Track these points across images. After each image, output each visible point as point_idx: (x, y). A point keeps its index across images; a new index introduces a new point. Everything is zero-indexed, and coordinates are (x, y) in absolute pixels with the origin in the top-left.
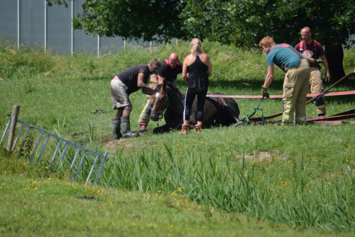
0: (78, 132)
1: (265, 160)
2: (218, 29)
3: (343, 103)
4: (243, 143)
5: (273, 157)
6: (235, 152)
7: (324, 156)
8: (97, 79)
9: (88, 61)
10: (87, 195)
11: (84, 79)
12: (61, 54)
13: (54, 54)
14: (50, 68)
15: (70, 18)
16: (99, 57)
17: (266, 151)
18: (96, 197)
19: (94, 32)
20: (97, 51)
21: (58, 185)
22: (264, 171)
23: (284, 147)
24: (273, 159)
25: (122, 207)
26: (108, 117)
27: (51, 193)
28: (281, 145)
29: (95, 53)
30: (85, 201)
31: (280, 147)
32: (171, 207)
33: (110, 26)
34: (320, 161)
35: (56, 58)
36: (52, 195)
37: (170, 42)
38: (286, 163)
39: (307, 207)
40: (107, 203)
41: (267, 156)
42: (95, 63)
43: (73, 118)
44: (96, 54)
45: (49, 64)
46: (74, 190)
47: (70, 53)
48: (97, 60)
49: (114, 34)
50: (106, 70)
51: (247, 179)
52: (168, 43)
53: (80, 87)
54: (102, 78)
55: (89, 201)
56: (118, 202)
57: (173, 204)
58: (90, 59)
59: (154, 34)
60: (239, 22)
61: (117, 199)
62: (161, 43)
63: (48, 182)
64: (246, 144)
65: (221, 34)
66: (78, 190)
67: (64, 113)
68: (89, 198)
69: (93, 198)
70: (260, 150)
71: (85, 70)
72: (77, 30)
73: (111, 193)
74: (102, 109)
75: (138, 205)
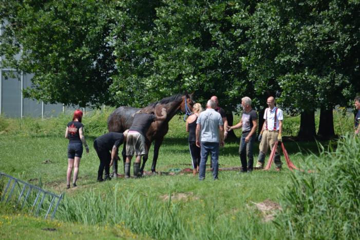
0: (33, 178)
1: (182, 199)
2: (140, 98)
3: (236, 156)
4: (164, 186)
5: (189, 197)
6: (159, 193)
7: (228, 197)
8: (43, 136)
9: (35, 123)
10: (49, 227)
11: (33, 137)
12: (13, 117)
13: (7, 117)
14: (5, 128)
15: (21, 89)
16: (43, 119)
17: (183, 192)
18: (57, 229)
19: (40, 100)
20: (41, 115)
21: (26, 219)
22: (182, 208)
23: (197, 189)
24: (189, 199)
25: (79, 236)
26: (56, 166)
27: (21, 226)
28: (194, 188)
29: (40, 116)
30: (49, 232)
31: (194, 189)
32: (117, 236)
33: (53, 96)
34: (225, 200)
35: (9, 121)
36: (22, 228)
37: (100, 109)
38: (199, 203)
39: (218, 236)
40: (67, 234)
41: (184, 196)
42: (40, 124)
43: (29, 167)
44: (41, 118)
45: (3, 125)
46: (39, 223)
47: (20, 117)
48: (42, 122)
49: (56, 102)
50: (49, 130)
51: (173, 215)
52: (99, 109)
53: (30, 143)
54: (48, 136)
55: (52, 232)
56: (76, 233)
57: (119, 234)
58: (36, 121)
59: (88, 102)
60: (156, 93)
61: (73, 230)
62: (94, 109)
63: (18, 217)
64: (167, 188)
65: (142, 102)
66: (42, 224)
67: (20, 163)
68: (52, 230)
69: (55, 229)
70: (178, 192)
71: (32, 130)
72: (26, 98)
73: (68, 226)
74: (51, 160)
75: (91, 235)
